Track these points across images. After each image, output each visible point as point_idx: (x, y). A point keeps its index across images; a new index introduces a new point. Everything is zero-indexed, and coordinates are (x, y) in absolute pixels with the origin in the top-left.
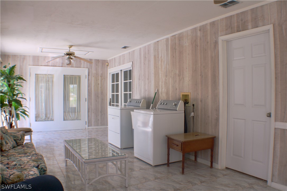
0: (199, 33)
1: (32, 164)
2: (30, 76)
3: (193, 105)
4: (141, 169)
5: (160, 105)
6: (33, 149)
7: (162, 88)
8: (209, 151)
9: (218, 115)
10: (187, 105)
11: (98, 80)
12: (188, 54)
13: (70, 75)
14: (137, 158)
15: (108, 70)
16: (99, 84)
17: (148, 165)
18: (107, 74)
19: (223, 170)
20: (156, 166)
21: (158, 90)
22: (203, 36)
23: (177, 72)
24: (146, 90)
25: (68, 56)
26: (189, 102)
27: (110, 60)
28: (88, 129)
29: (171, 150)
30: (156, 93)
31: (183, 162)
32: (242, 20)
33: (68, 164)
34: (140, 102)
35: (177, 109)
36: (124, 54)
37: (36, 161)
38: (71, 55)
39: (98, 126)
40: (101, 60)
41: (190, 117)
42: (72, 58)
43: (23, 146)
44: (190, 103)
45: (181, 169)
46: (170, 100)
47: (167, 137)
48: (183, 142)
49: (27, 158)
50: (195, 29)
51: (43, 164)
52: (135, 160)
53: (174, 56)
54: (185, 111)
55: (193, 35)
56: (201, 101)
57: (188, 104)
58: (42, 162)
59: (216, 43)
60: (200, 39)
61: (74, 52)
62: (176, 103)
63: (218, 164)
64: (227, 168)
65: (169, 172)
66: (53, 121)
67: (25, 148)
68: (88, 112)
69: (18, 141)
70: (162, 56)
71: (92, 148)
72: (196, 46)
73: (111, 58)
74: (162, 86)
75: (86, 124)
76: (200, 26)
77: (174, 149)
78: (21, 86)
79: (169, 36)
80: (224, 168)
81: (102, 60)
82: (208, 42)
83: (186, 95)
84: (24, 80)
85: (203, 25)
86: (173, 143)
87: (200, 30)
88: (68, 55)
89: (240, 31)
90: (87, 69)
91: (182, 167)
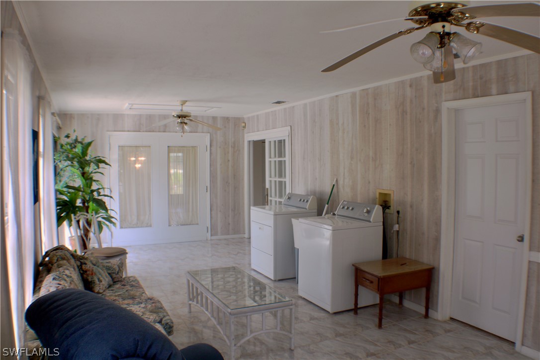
0: (409, 92)
1: (151, 317)
2: (110, 150)
3: (398, 212)
4: (312, 318)
5: (342, 210)
6: (141, 290)
7: (344, 178)
8: (424, 290)
9: (439, 232)
10: (387, 211)
11: (228, 153)
12: (390, 125)
13: (179, 147)
14: (304, 299)
15: (246, 135)
16: (229, 161)
17: (322, 311)
18: (244, 141)
19: (445, 322)
20: (335, 313)
21: (337, 180)
22: (415, 96)
23: (371, 154)
24: (316, 179)
25: (179, 120)
26: (390, 206)
27: (249, 118)
28: (211, 240)
29: (360, 287)
30: (334, 185)
31: (381, 306)
32: (481, 78)
33: (193, 310)
34: (307, 201)
35: (371, 220)
36: (275, 111)
37: (155, 312)
38: (185, 117)
39: (229, 234)
40: (232, 117)
41: (392, 232)
42: (186, 123)
43: (123, 283)
44: (392, 208)
45: (377, 320)
46: (359, 202)
47: (354, 268)
48: (381, 279)
49: (140, 307)
50: (403, 82)
51: (167, 317)
52: (301, 302)
53: (365, 126)
54: (383, 222)
55: (398, 93)
56: (411, 206)
57: (389, 209)
58: (165, 314)
59: (438, 111)
60: (411, 101)
61: (190, 113)
62: (368, 208)
63: (437, 311)
64: (451, 319)
65: (357, 325)
66: (151, 226)
67: (128, 287)
68: (211, 210)
69: (114, 276)
70: (343, 123)
71: (229, 282)
72: (404, 112)
73: (250, 115)
74: (344, 175)
75: (208, 232)
76: (411, 79)
77: (366, 287)
78: (102, 174)
79: (357, 89)
80: (448, 318)
81: (235, 118)
82: (423, 109)
83: (386, 194)
84: (107, 164)
85: (416, 78)
86: (364, 278)
87: (411, 86)
88: (180, 117)
89: (478, 97)
90: (209, 134)
91: (378, 315)
